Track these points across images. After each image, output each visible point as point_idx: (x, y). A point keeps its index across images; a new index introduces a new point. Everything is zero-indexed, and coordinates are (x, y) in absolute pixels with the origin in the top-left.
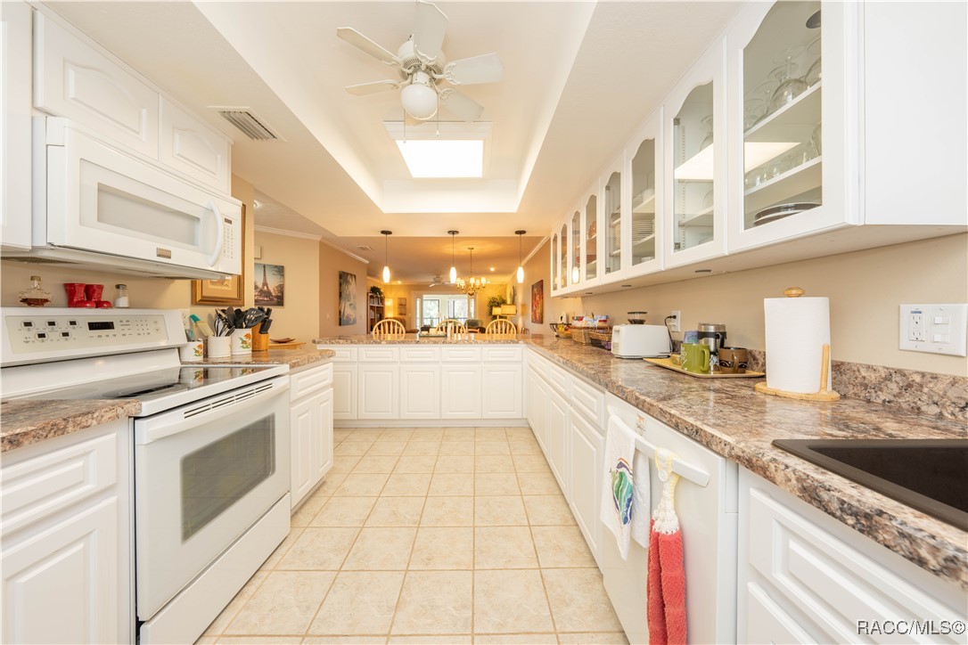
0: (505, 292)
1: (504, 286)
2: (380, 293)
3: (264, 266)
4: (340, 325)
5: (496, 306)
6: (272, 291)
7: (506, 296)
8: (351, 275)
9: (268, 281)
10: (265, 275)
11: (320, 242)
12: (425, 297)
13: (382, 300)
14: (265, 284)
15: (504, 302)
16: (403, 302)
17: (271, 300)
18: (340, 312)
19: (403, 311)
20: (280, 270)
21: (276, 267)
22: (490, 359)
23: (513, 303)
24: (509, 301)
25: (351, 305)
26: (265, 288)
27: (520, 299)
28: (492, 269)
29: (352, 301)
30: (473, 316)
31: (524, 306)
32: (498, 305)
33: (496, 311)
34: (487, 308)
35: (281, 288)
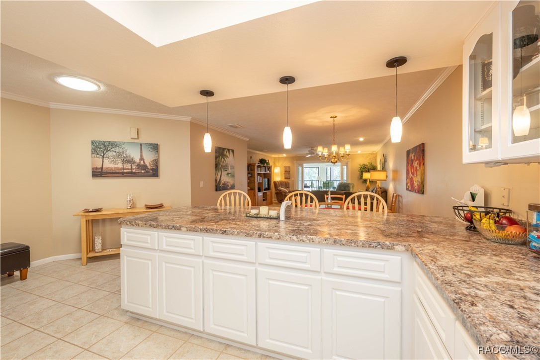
0: (376, 160)
1: (374, 155)
2: (268, 163)
3: (141, 145)
4: (216, 190)
5: (366, 172)
6: (148, 165)
7: (376, 163)
8: (229, 150)
9: (145, 157)
10: (141, 152)
11: (191, 122)
12: (305, 165)
13: (269, 168)
14: (142, 159)
15: (374, 169)
16: (288, 170)
17: (147, 172)
18: (216, 180)
19: (288, 176)
20: (155, 147)
21: (151, 145)
22: (337, 270)
23: (384, 168)
24: (379, 168)
25: (228, 174)
26: (142, 163)
27: (391, 165)
28: (361, 139)
29: (230, 171)
30: (345, 178)
31: (395, 172)
32: (368, 171)
33: (366, 176)
34: (358, 173)
35: (156, 163)
